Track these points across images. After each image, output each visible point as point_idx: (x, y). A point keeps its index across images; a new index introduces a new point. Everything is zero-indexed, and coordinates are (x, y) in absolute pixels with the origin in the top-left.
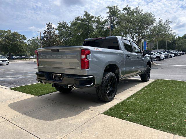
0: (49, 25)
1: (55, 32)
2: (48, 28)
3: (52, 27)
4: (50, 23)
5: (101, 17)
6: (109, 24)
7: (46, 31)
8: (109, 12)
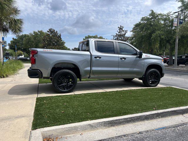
0: (120, 28)
1: (125, 34)
2: (119, 31)
3: (123, 30)
4: (121, 26)
5: (171, 13)
6: (177, 21)
7: (117, 34)
8: (183, 6)
